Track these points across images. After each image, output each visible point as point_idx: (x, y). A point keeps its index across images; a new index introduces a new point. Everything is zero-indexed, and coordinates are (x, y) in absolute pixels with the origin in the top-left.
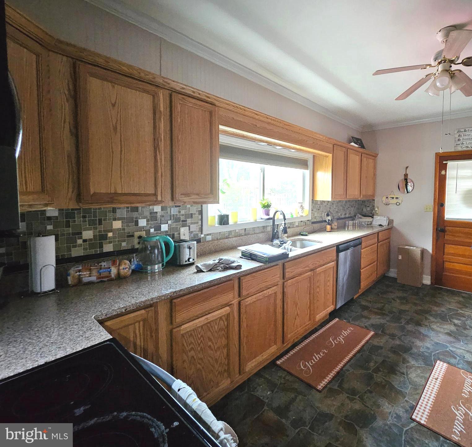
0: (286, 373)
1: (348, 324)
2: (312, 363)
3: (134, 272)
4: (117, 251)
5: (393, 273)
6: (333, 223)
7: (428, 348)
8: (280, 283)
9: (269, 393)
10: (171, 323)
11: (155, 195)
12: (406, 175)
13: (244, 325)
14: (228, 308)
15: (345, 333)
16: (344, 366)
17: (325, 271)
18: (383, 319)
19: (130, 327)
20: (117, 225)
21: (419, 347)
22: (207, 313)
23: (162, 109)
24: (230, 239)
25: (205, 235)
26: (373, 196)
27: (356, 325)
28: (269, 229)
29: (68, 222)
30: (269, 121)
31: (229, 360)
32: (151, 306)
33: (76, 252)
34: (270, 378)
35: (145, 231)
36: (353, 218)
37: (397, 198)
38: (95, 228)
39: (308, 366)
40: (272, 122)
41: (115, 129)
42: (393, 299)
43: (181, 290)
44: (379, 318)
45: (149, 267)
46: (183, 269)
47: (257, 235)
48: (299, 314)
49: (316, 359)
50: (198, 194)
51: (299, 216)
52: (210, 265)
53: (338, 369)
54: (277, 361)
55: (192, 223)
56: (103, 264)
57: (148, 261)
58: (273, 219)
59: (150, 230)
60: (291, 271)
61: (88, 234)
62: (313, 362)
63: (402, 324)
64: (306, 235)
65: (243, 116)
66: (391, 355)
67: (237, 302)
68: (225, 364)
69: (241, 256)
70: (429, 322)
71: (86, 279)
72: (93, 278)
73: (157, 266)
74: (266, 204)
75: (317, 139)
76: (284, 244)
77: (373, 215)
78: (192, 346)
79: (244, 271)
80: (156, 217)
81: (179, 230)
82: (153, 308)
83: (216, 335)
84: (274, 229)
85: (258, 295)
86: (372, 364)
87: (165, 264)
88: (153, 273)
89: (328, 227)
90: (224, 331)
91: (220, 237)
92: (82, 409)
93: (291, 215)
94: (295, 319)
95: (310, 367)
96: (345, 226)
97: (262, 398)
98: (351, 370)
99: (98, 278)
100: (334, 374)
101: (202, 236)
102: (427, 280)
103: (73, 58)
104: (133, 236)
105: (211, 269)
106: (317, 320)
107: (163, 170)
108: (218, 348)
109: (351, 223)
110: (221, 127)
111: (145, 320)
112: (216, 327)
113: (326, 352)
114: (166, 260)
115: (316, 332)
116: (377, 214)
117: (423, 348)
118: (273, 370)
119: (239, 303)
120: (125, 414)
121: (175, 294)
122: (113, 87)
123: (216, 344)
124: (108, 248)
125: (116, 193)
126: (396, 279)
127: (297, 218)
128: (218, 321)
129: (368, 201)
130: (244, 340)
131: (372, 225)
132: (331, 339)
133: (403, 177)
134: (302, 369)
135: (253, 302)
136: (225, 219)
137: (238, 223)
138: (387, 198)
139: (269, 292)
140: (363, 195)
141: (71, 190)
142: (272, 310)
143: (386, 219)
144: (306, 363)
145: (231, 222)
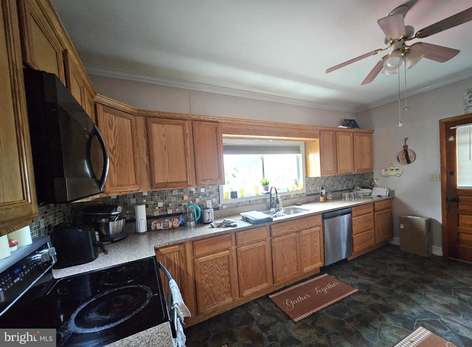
0: (274, 304)
1: (335, 279)
2: (295, 302)
3: (180, 225)
4: (174, 214)
5: (396, 241)
6: (328, 195)
7: (413, 314)
8: (269, 239)
9: (259, 314)
10: (194, 255)
11: (187, 182)
12: (406, 147)
13: (240, 264)
14: (228, 251)
15: (330, 286)
16: (321, 310)
17: (311, 234)
18: (372, 281)
19: (172, 253)
20: (174, 199)
21: (403, 311)
22: (215, 252)
23: (188, 132)
24: (239, 208)
25: (222, 205)
26: (372, 169)
27: (343, 281)
28: (269, 200)
29: (152, 198)
30: (258, 124)
31: (231, 284)
32: (182, 244)
33: (156, 214)
34: (262, 305)
35: (188, 202)
36: (350, 190)
37: (397, 170)
38: (164, 201)
39: (292, 304)
40: (260, 124)
41: (165, 148)
42: (390, 265)
43: (197, 237)
44: (368, 280)
45: (188, 223)
46: (205, 225)
47: (259, 205)
48: (286, 264)
49: (299, 300)
50: (211, 180)
51: (294, 190)
52: (218, 223)
53: (314, 311)
54: (270, 296)
55: (213, 198)
56: (166, 220)
57: (188, 220)
58: (270, 193)
59: (190, 202)
60: (277, 231)
61: (160, 204)
62: (297, 302)
63: (391, 288)
64: (300, 205)
65: (239, 125)
66: (369, 311)
67: (235, 249)
68: (228, 288)
69: (241, 219)
70: (425, 291)
71: (159, 228)
72: (161, 228)
73: (192, 223)
74: (265, 183)
75: (302, 129)
76: (279, 212)
77: (373, 186)
78: (206, 271)
79: (238, 229)
80: (193, 194)
81: (206, 202)
82: (183, 245)
83: (221, 267)
84: (271, 201)
85: (250, 245)
86: (347, 314)
87: (196, 222)
88: (190, 227)
89: (321, 198)
90: (227, 266)
91: (231, 206)
92: (131, 281)
93: (287, 190)
94: (283, 267)
95: (293, 304)
96: (342, 197)
97: (253, 316)
98: (326, 314)
99: (164, 227)
100: (310, 314)
101: (220, 205)
102: (438, 251)
103: (145, 116)
104: (181, 205)
105: (219, 226)
106: (305, 271)
107: (190, 167)
108: (223, 276)
109: (347, 194)
110: (223, 135)
111: (179, 251)
112: (221, 263)
113: (309, 296)
114: (197, 219)
115: (305, 281)
116: (377, 186)
117: (407, 312)
118: (266, 300)
119: (236, 249)
120: (142, 286)
121: (194, 239)
122: (163, 126)
123: (222, 273)
124: (170, 212)
125: (167, 182)
126: (399, 246)
127: (293, 191)
128: (222, 259)
129: (367, 174)
130: (241, 275)
131: (371, 196)
132: (316, 289)
133: (403, 149)
134: (286, 304)
135: (246, 250)
136: (235, 194)
137: (244, 197)
138: (386, 170)
139: (259, 245)
140: (357, 169)
141: (148, 182)
142: (262, 257)
143: (386, 190)
144: (291, 301)
145: (239, 196)
